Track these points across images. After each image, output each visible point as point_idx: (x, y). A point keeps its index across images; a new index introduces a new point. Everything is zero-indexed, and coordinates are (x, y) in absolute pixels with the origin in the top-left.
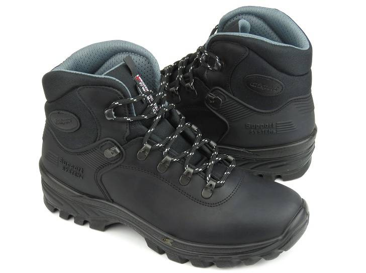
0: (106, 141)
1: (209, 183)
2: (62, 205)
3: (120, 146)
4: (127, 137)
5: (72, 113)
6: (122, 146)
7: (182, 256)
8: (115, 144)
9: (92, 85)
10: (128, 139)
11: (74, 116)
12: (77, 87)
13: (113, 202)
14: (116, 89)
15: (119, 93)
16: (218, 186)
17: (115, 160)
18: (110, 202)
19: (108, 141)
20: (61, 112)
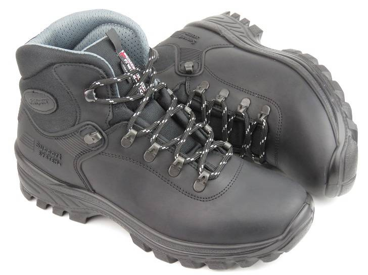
0: (86, 125)
1: (201, 175)
2: (39, 193)
3: (102, 131)
4: (109, 122)
5: (48, 93)
6: (104, 131)
7: (170, 255)
8: (97, 129)
9: (70, 63)
10: (111, 124)
11: (50, 96)
12: (53, 64)
13: (94, 192)
14: (98, 67)
15: (101, 71)
16: (212, 178)
17: (96, 147)
18: (91, 192)
19: (88, 125)
20: (35, 91)
